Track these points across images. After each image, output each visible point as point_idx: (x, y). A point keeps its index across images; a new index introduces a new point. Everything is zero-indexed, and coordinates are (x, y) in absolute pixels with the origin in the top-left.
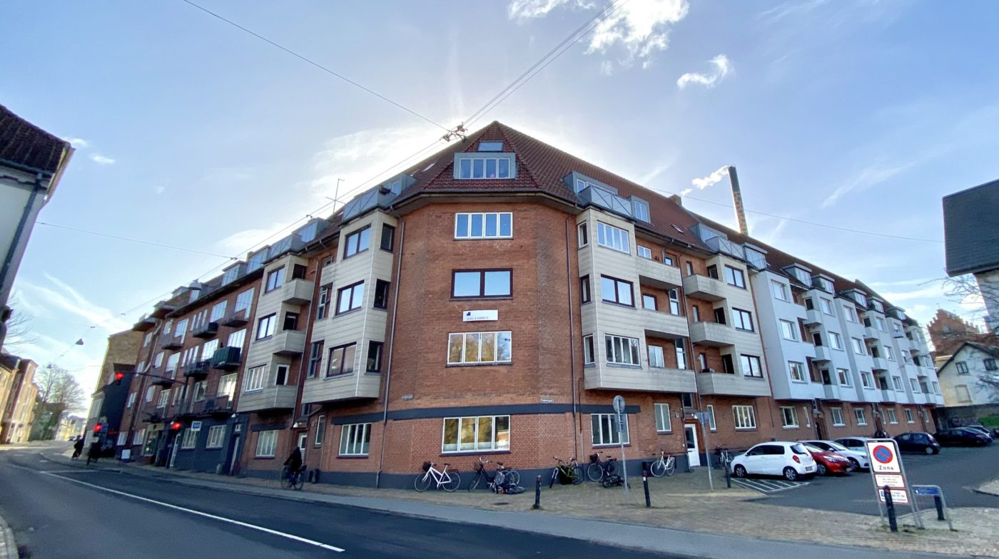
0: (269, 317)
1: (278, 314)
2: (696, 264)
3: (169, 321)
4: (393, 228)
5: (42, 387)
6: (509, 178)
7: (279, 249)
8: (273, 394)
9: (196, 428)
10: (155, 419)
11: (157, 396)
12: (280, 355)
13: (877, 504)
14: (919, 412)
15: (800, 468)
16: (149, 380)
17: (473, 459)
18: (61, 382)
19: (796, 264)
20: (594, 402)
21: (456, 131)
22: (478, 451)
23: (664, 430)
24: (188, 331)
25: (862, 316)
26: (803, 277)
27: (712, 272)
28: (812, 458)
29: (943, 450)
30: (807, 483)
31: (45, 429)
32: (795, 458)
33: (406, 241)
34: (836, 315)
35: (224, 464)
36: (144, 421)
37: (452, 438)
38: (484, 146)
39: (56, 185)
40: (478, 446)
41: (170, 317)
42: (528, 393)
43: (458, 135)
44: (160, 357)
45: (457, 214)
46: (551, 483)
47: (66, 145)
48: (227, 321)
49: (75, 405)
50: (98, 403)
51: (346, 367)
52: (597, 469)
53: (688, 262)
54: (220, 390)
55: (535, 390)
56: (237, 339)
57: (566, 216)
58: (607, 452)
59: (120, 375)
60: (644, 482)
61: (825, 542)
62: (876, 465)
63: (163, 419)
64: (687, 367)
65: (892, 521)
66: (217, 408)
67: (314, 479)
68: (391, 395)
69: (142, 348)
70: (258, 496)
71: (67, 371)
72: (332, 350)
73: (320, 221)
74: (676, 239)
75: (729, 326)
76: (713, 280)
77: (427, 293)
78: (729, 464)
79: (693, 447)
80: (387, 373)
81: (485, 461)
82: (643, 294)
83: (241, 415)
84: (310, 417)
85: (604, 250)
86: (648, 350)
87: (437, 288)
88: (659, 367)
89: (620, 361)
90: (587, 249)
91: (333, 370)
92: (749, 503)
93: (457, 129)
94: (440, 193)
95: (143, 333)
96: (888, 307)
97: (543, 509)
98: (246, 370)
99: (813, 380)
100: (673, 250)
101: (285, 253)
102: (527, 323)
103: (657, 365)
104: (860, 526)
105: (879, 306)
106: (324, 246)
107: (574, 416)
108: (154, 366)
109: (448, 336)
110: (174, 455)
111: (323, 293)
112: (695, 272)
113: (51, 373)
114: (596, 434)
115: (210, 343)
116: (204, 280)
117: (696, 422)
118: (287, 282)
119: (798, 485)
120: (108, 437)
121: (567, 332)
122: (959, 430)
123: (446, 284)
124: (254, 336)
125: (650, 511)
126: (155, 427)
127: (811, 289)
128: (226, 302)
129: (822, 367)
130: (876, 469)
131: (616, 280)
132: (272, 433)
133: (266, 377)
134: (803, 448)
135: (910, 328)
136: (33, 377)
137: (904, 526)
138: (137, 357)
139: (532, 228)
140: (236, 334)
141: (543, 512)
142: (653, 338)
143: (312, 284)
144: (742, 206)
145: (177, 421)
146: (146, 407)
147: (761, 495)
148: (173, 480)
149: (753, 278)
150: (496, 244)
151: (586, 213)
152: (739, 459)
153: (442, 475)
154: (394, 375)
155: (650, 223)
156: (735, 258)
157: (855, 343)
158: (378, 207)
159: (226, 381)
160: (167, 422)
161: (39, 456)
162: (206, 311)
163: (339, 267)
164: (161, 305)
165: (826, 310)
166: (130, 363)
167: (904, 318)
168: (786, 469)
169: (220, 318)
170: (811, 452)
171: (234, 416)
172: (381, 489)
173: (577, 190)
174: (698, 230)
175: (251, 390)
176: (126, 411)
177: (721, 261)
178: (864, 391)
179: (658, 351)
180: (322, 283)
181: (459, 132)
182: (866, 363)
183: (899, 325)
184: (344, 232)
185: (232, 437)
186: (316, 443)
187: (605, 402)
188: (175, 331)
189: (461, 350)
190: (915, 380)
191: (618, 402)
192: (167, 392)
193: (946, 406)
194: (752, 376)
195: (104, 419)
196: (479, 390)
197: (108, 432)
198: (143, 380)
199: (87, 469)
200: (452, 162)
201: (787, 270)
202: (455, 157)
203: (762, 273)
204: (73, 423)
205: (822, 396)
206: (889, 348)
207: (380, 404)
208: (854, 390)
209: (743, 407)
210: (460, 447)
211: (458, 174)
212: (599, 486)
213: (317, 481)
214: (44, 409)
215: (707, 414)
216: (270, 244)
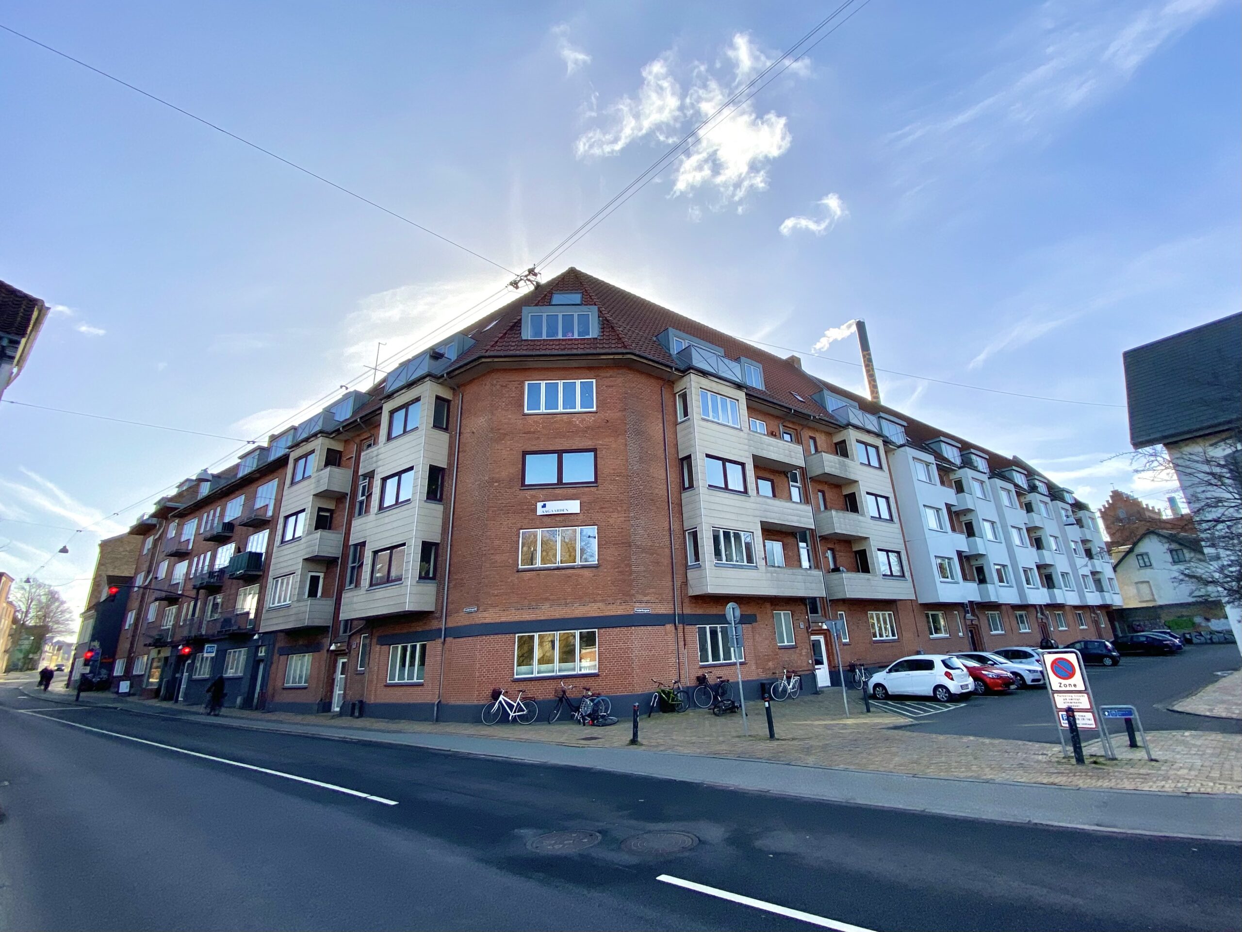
0: (296, 514)
1: (308, 511)
2: (821, 439)
3: (174, 521)
4: (448, 401)
5: (20, 607)
6: (590, 337)
7: (307, 430)
8: (303, 609)
9: (209, 652)
10: (159, 643)
11: (161, 614)
12: (312, 560)
13: (1057, 730)
14: (1093, 615)
15: (954, 687)
16: (151, 596)
17: (553, 685)
18: (44, 599)
19: (942, 438)
20: (700, 611)
21: (526, 276)
22: (558, 674)
23: (786, 643)
24: (197, 534)
25: (1022, 500)
26: (951, 454)
27: (841, 449)
28: (968, 673)
29: (1123, 661)
30: (963, 705)
31: (26, 657)
32: (948, 674)
33: (464, 416)
34: (992, 499)
35: (246, 695)
36: (145, 645)
37: (526, 658)
38: (557, 298)
39: (28, 353)
40: (557, 668)
41: (175, 516)
42: (619, 601)
43: (529, 280)
44: (164, 566)
45: (527, 383)
46: (649, 711)
47: (40, 304)
48: (246, 521)
49: (61, 627)
50: (88, 624)
51: (393, 574)
52: (706, 693)
53: (811, 438)
54: (238, 606)
55: (627, 597)
56: (258, 543)
57: (661, 382)
58: (718, 672)
59: (114, 590)
60: (767, 708)
61: (998, 780)
62: (1055, 682)
63: (168, 643)
64: (813, 567)
65: (1078, 750)
66: (235, 628)
67: (357, 714)
68: (451, 607)
69: (140, 555)
70: (288, 735)
71: (50, 586)
72: (376, 553)
73: (357, 395)
74: (796, 408)
75: (863, 515)
76: (842, 459)
77: (492, 481)
78: (866, 683)
79: (822, 663)
80: (445, 580)
81: (568, 686)
82: (758, 478)
83: (266, 636)
84: (350, 637)
85: (709, 424)
86: (764, 546)
87: (504, 474)
88: (779, 567)
89: (732, 560)
90: (687, 424)
91: (377, 578)
92: (896, 731)
93: (527, 273)
94: (505, 357)
95: (142, 536)
96: (1052, 489)
97: (642, 745)
98: (270, 579)
99: (965, 578)
100: (793, 423)
101: (315, 435)
102: (615, 515)
103: (776, 565)
104: (1036, 757)
105: (1042, 488)
106: (362, 425)
107: (676, 629)
108: (156, 578)
109: (519, 533)
110: (183, 686)
111: (363, 483)
112: (819, 449)
113: (30, 589)
114: (703, 649)
115: (225, 547)
116: (215, 470)
117: (826, 633)
118: (318, 471)
119: (952, 707)
120: (102, 665)
121: (666, 524)
122: (1143, 635)
123: (516, 470)
124: (278, 538)
125: (776, 743)
126: (159, 652)
127: (960, 468)
128: (243, 497)
129: (975, 564)
130: (1055, 687)
131: (724, 461)
132: (304, 656)
133: (295, 588)
134: (957, 662)
135: (1081, 514)
136: (8, 593)
137: (1092, 756)
138: (134, 566)
139: (619, 399)
140: (256, 536)
141: (643, 748)
142: (771, 531)
143: (350, 472)
144: (873, 369)
145: (186, 645)
146: (148, 628)
147: (908, 721)
148: (184, 717)
149: (890, 455)
150: (576, 420)
151: (686, 379)
152: (878, 677)
153: (515, 705)
154: (454, 583)
155: (764, 389)
156: (869, 432)
157: (1014, 533)
158: (429, 375)
159: (245, 594)
160: (174, 646)
161: (18, 691)
162: (219, 509)
163: (382, 450)
164: (163, 502)
165: (979, 493)
166: (126, 574)
167: (1073, 502)
168: (937, 688)
169: (236, 516)
170: (966, 667)
171: (256, 637)
172: (442, 724)
173: (674, 350)
174: (822, 398)
175: (276, 604)
176: (123, 632)
177: (852, 436)
178: (1027, 591)
179: (776, 548)
180: (361, 472)
181: (531, 277)
182: (1028, 557)
183: (1067, 510)
184: (387, 407)
185: (254, 663)
186: (359, 669)
187: (714, 610)
188: (181, 534)
189: (535, 550)
190: (1087, 576)
191: (731, 611)
192: (174, 609)
193: (1124, 607)
194: (892, 575)
195: (96, 644)
196: (558, 599)
197: (101, 659)
198: (144, 594)
199: (77, 706)
200: (519, 318)
201: (931, 446)
202: (523, 311)
203: (902, 449)
204: (59, 649)
205: (977, 598)
206: (1056, 538)
207: (437, 618)
208: (1014, 590)
209: (881, 613)
210: (536, 669)
211: (527, 333)
212: (709, 713)
213: (361, 715)
214: (24, 634)
215: (839, 623)
216: (297, 425)
